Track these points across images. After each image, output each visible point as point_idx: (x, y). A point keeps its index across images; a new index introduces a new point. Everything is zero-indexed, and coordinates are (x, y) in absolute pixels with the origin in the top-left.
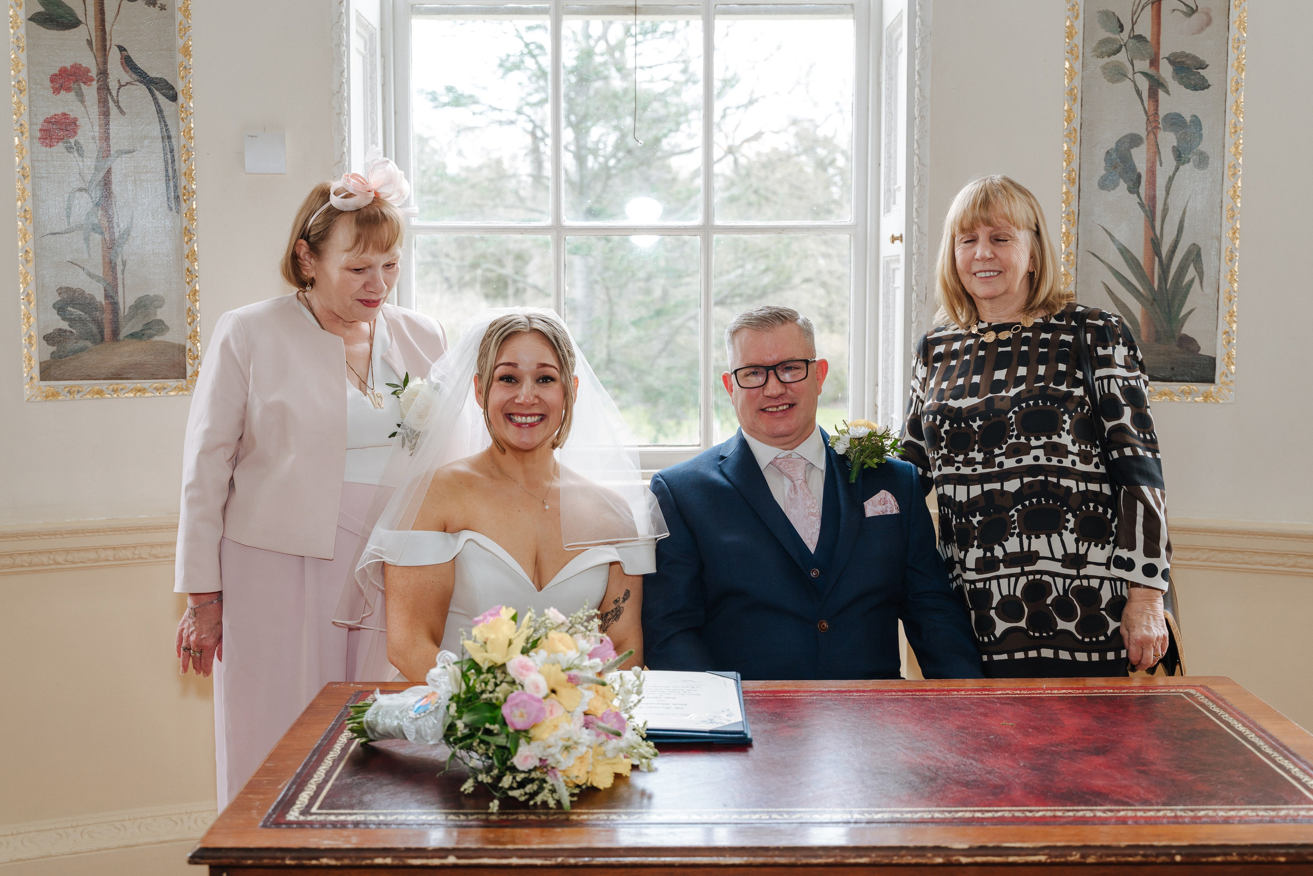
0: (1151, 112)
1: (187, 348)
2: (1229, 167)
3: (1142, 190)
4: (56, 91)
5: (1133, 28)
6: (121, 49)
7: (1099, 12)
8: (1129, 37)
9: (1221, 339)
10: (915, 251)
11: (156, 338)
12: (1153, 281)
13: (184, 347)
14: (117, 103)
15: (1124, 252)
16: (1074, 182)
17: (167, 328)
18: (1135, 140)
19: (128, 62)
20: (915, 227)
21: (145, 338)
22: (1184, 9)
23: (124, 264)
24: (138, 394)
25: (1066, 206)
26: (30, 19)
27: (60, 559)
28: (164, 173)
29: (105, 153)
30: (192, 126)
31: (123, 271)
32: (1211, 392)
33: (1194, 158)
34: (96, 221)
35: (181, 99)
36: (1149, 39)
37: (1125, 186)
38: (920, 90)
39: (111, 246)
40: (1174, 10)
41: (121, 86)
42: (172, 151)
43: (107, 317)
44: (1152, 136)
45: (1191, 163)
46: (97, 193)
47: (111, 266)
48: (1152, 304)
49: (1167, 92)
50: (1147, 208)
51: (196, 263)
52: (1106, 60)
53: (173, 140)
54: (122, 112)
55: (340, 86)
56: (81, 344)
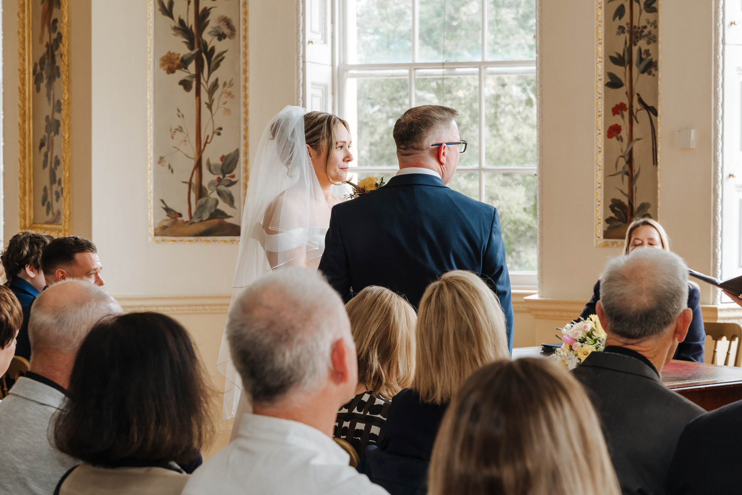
4: (614, 115)
6: (638, 95)
14: (636, 118)
23: (636, 189)
26: (605, 85)
29: (631, 140)
31: (635, 192)
34: (626, 170)
39: (632, 181)
41: (637, 111)
42: (655, 138)
43: (628, 212)
46: (627, 158)
47: (631, 190)
53: (656, 133)
54: (638, 122)
56: (619, 223)
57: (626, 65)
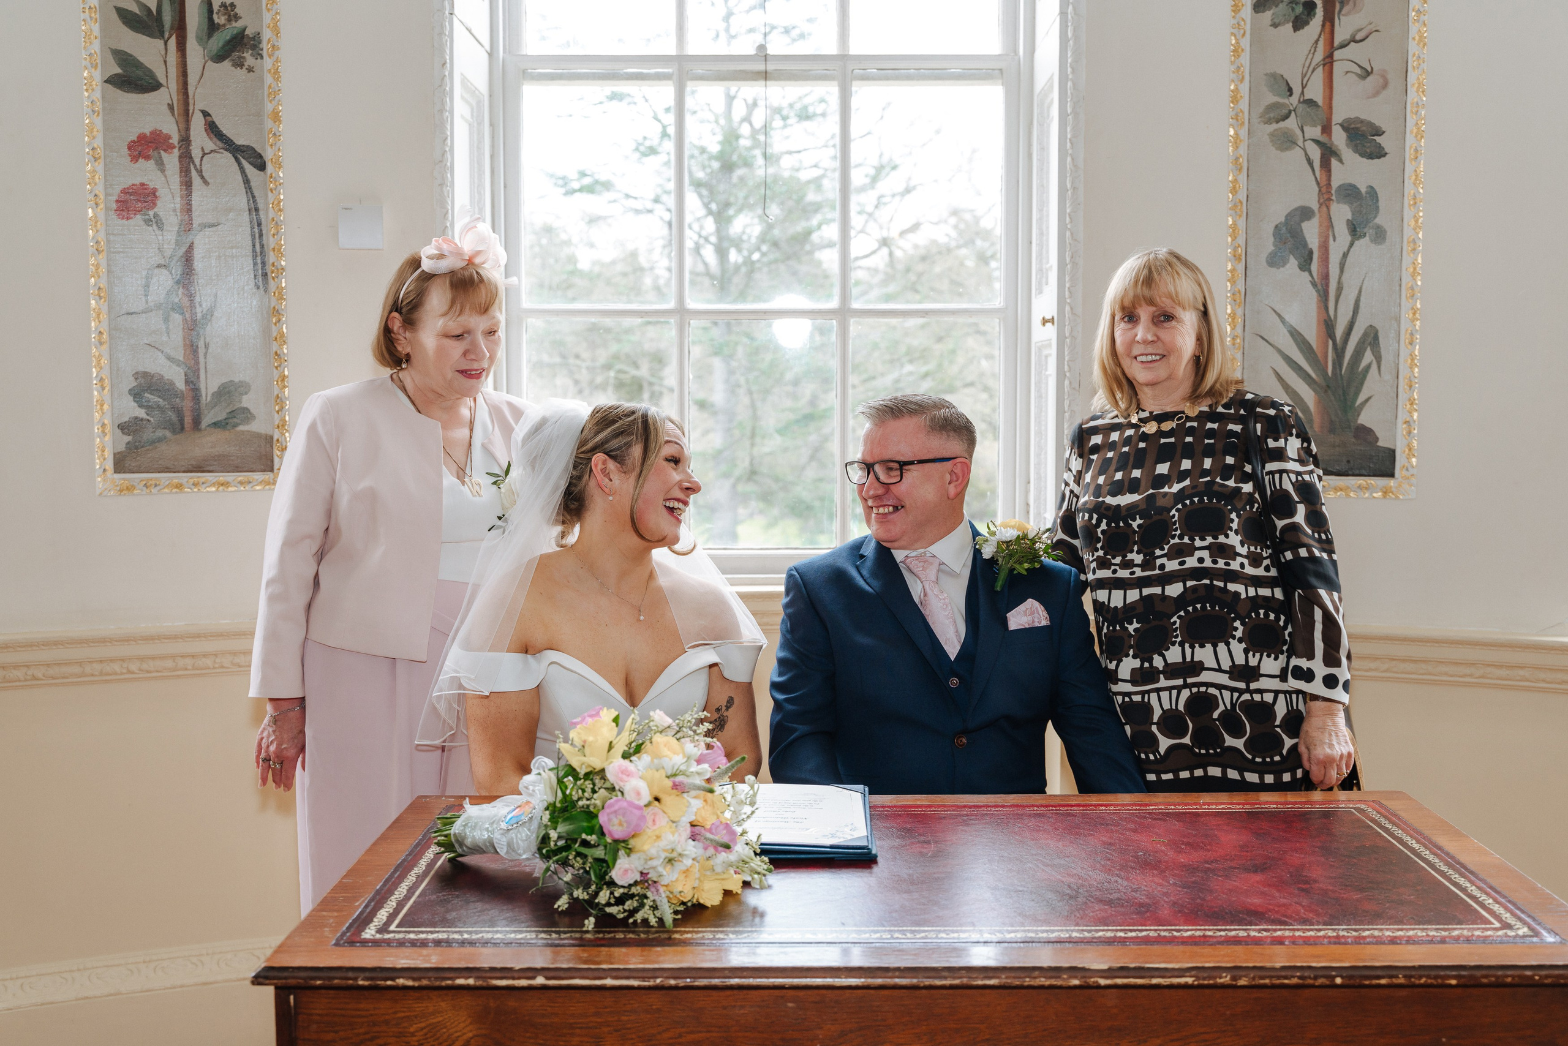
0: (1323, 183)
1: (275, 438)
2: (1408, 242)
3: (1314, 266)
4: (135, 159)
5: (1303, 93)
6: (206, 114)
7: (1266, 75)
8: (1299, 102)
9: (1401, 428)
10: (1067, 334)
11: (241, 428)
12: (1327, 367)
13: (272, 438)
14: (200, 172)
15: (1296, 336)
16: (1240, 259)
17: (253, 417)
18: (1305, 213)
19: (212, 129)
20: (1067, 308)
21: (228, 427)
22: (1358, 70)
23: (207, 346)
24: (221, 488)
25: (1232, 285)
26: (106, 82)
27: (133, 667)
28: (251, 248)
29: (187, 226)
30: (282, 197)
31: (206, 354)
32: (1391, 487)
33: (1370, 232)
34: (177, 300)
35: (270, 168)
36: (1320, 102)
37: (1296, 262)
38: (1073, 159)
39: (192, 327)
40: (1347, 72)
41: (204, 154)
42: (259, 225)
43: (187, 405)
44: (1324, 209)
45: (1367, 238)
46: (177, 270)
47: (192, 349)
48: (1326, 391)
49: (1341, 161)
50: (1320, 287)
51: (285, 346)
52: (1275, 126)
53: (261, 213)
54: (206, 182)
55: (443, 155)
56: (160, 433)
57: (166, 35)
